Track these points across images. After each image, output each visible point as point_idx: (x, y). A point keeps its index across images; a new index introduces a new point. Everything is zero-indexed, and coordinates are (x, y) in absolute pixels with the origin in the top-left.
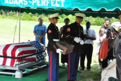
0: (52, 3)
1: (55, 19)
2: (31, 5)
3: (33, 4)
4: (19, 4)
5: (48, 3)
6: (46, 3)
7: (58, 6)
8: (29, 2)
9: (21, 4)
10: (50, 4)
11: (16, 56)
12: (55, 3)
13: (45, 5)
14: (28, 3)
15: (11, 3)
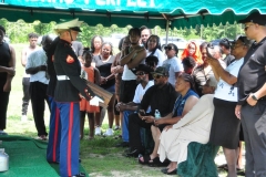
1: (73, 32)
2: (83, 3)
3: (87, 2)
13: (113, 3)
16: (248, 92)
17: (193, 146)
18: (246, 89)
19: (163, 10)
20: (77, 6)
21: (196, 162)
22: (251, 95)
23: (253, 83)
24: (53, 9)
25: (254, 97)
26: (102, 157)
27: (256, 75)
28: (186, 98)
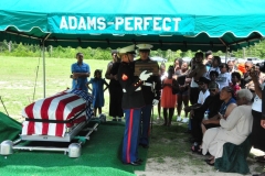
0: (155, 24)
2: (114, 29)
3: (117, 28)
4: (89, 28)
5: (146, 24)
6: (143, 25)
7: (167, 29)
8: (109, 23)
9: (92, 28)
10: (150, 27)
11: (65, 118)
12: (160, 25)
13: (141, 28)
14: (107, 26)
15: (71, 27)
17: (227, 146)
20: (108, 32)
21: (230, 159)
24: (89, 35)
26: (169, 141)
28: (227, 104)
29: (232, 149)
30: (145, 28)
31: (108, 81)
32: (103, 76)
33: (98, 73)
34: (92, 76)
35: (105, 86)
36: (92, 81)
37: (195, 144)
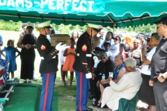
0: (74, 5)
1: (46, 29)
2: (39, 7)
3: (42, 7)
4: (17, 6)
5: (67, 5)
6: (64, 5)
8: (35, 3)
9: (20, 6)
10: (70, 8)
12: (78, 6)
13: (62, 8)
14: (34, 5)
15: (1, 4)
16: (158, 73)
17: (122, 101)
18: (157, 70)
19: (98, 14)
22: (161, 75)
23: (162, 66)
25: (162, 77)
26: (73, 98)
27: (164, 61)
29: (125, 103)
30: (66, 8)
31: (20, 50)
32: (15, 46)
33: (11, 42)
34: (5, 45)
35: (17, 54)
36: (6, 49)
37: (94, 100)
